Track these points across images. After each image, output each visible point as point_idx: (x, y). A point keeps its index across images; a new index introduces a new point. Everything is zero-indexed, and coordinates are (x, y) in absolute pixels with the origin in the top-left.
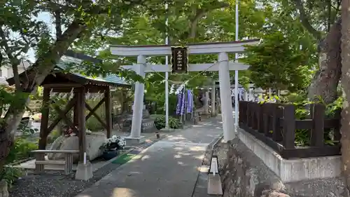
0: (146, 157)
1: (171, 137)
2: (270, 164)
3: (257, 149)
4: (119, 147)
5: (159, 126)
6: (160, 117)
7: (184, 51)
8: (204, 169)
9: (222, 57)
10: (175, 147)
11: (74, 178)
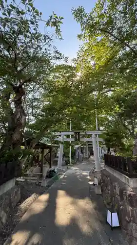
0: (65, 176)
1: (73, 168)
2: (123, 180)
3: (116, 174)
4: (55, 172)
5: (67, 163)
6: (67, 159)
7: (79, 134)
8: (91, 183)
9: (93, 136)
10: (76, 172)
11: (40, 185)
